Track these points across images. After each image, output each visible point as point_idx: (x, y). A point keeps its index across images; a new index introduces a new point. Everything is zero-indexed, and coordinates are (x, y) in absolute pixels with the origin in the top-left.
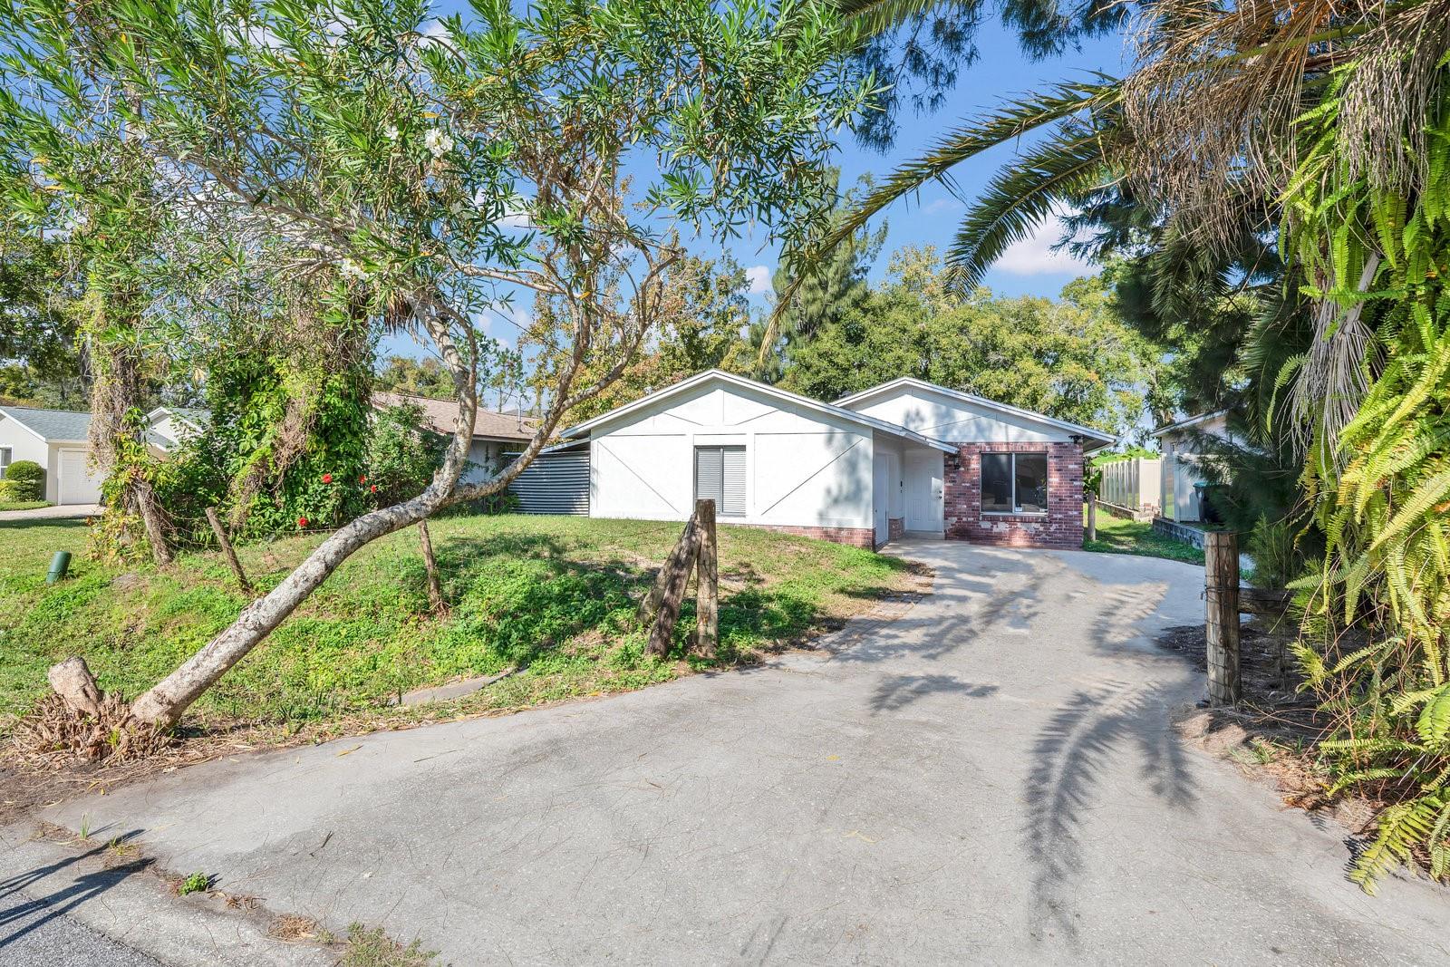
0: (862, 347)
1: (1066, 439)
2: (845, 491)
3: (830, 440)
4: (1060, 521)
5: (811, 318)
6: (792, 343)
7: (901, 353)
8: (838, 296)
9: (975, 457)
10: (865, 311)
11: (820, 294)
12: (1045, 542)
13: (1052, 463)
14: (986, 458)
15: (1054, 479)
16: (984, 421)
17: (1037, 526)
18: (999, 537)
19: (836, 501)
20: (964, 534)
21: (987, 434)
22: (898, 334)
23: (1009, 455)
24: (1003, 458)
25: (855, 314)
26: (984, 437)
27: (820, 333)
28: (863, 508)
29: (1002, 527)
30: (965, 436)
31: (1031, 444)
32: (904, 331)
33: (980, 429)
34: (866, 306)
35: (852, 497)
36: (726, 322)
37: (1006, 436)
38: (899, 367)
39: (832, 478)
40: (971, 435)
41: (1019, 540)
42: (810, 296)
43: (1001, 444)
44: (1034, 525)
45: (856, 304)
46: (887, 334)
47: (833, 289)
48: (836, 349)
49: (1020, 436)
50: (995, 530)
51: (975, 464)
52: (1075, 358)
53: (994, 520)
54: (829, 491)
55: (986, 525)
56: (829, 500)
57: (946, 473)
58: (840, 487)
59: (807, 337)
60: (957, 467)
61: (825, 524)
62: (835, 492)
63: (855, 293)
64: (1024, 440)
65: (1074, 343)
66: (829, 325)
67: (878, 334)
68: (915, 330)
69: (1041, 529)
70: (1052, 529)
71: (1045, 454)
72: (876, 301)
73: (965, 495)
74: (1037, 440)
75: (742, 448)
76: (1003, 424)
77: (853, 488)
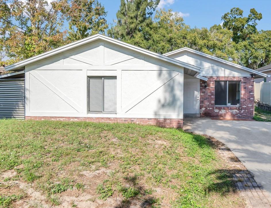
0: (150, 41)
1: (248, 75)
2: (168, 101)
3: (160, 74)
4: (245, 109)
5: (131, 30)
6: (124, 38)
7: (164, 44)
8: (142, 22)
9: (212, 82)
10: (151, 28)
11: (135, 20)
12: (239, 117)
13: (242, 85)
14: (217, 82)
15: (243, 92)
16: (216, 67)
17: (237, 111)
18: (221, 116)
19: (163, 106)
20: (208, 115)
21: (216, 73)
22: (162, 38)
23: (225, 82)
24: (223, 83)
25: (147, 29)
26: (215, 74)
27: (135, 35)
28: (177, 109)
29: (223, 112)
30: (208, 74)
31: (234, 77)
32: (164, 37)
33: (214, 71)
34: (151, 26)
35: (171, 104)
36: (98, 26)
37: (224, 74)
38: (163, 49)
39: (161, 94)
40: (211, 73)
41: (228, 117)
42: (131, 21)
43: (222, 77)
44: (235, 110)
45: (148, 25)
46: (159, 37)
47: (140, 19)
48: (141, 41)
49: (230, 74)
50: (220, 113)
51: (212, 86)
52: (219, 49)
53: (220, 109)
54: (159, 101)
55: (217, 111)
56: (160, 106)
57: (201, 89)
58: (165, 99)
59: (129, 36)
60: (206, 86)
61: (157, 117)
62: (163, 101)
63: (147, 21)
64: (232, 76)
65: (219, 44)
66: (138, 32)
67: (156, 37)
68: (168, 36)
69: (238, 112)
70: (242, 112)
71: (239, 81)
72: (154, 24)
73: (208, 99)
74: (236, 75)
75: (115, 77)
76: (223, 69)
77: (171, 99)
